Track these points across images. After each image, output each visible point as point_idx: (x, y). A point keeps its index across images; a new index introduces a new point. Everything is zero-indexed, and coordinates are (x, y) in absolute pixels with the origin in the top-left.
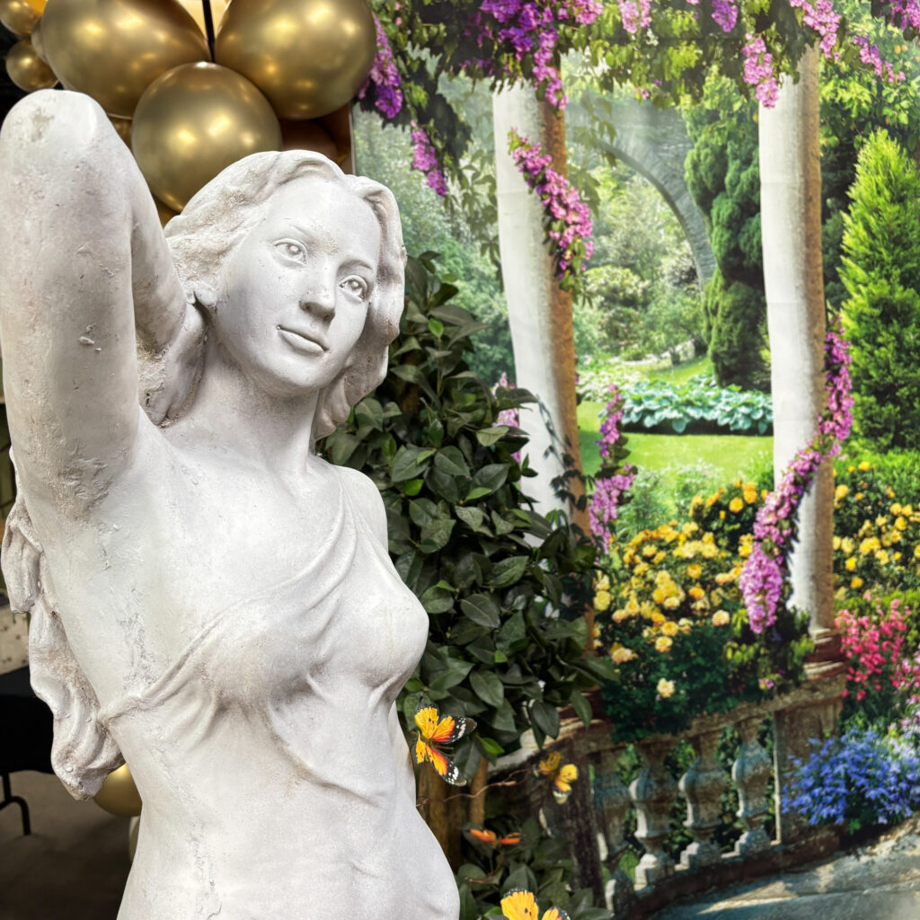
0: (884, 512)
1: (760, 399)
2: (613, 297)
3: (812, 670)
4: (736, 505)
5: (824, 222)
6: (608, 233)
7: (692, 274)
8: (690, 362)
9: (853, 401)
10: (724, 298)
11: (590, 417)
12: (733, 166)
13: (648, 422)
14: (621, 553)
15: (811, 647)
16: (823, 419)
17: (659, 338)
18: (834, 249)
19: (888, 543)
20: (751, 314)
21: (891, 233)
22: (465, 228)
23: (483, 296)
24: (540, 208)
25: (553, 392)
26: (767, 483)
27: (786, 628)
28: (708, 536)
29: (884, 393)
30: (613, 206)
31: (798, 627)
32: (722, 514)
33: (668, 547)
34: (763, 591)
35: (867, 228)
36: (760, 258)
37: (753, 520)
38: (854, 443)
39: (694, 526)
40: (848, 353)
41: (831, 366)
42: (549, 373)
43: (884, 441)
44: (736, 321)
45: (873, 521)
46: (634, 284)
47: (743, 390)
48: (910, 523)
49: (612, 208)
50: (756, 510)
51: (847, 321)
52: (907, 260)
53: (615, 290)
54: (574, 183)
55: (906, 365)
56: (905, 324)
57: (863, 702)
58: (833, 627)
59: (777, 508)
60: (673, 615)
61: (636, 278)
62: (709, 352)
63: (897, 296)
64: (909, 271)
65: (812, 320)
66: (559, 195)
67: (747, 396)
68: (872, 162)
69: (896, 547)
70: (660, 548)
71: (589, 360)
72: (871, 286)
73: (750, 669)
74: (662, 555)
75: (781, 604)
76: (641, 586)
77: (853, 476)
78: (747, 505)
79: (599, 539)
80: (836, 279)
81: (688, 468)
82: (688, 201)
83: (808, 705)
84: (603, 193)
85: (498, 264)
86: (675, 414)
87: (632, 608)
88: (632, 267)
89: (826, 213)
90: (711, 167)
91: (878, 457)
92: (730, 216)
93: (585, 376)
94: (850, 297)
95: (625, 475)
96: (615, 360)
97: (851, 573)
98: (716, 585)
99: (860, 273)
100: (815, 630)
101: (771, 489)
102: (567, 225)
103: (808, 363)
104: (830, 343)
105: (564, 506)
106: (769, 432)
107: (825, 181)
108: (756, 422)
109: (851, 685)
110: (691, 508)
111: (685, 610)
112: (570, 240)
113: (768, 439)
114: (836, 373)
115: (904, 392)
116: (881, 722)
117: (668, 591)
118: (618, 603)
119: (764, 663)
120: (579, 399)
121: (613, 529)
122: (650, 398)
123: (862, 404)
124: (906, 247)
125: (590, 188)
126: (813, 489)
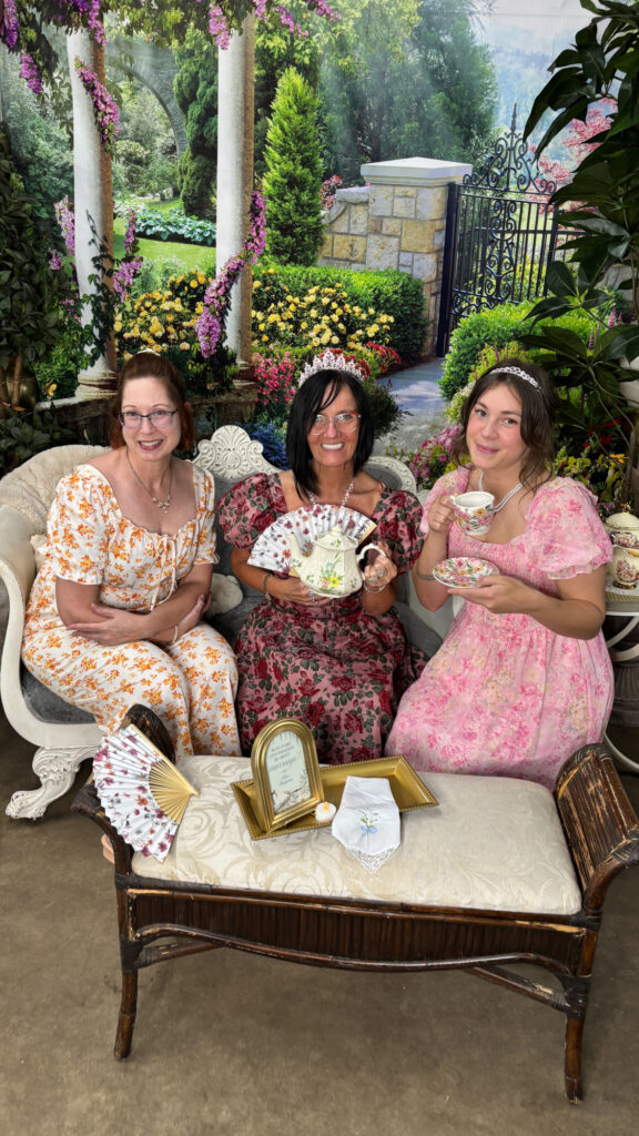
0: (282, 299)
1: (209, 225)
2: (130, 159)
3: (237, 384)
4: (194, 284)
5: (256, 123)
6: (128, 121)
7: (173, 149)
8: (171, 200)
9: (266, 232)
10: (191, 164)
11: (120, 227)
12: (202, 85)
13: (149, 232)
14: (133, 304)
15: (237, 370)
16: (248, 242)
17: (154, 184)
18: (262, 140)
19: (285, 318)
20: (207, 176)
21: (296, 133)
22: (51, 112)
23: (57, 151)
24: (91, 103)
25: (99, 210)
26: (212, 273)
27: (222, 358)
28: (178, 300)
29: (286, 229)
30: (130, 105)
31: (229, 358)
32: (186, 288)
33: (158, 303)
34: (208, 334)
35: (282, 128)
36: (216, 142)
37: (204, 294)
38: (265, 257)
39: (170, 293)
40: (265, 203)
41: (254, 210)
42: (98, 199)
43: (284, 258)
44: (198, 179)
45: (276, 304)
46: (142, 152)
47: (199, 219)
48: (298, 308)
49: (129, 106)
50: (205, 289)
51: (266, 184)
52: (306, 150)
53: (130, 154)
54: (109, 90)
55: (301, 214)
56: (302, 190)
57: (267, 406)
58: (250, 362)
59: (217, 289)
60: (159, 340)
61: (142, 149)
62: (181, 195)
63: (298, 172)
64: (307, 157)
65: (245, 182)
66: (102, 96)
67: (201, 223)
68: (286, 88)
69: (290, 321)
70: (154, 304)
71: (119, 194)
72: (283, 165)
73: (201, 377)
74: (154, 308)
75: (219, 344)
76: (143, 323)
77: (264, 276)
78: (200, 285)
79: (119, 294)
80: (262, 159)
81: (167, 260)
82: (174, 105)
83: (234, 402)
84: (124, 96)
85: (71, 135)
86: (162, 229)
87: (135, 333)
88: (140, 141)
89: (257, 118)
90: (189, 85)
91: (280, 267)
92: (199, 115)
93: (118, 203)
94: (269, 170)
95: (137, 261)
96: (133, 195)
97: (262, 332)
98: (182, 328)
99: (277, 156)
100: (240, 362)
101: (214, 278)
102: (106, 114)
103: (239, 207)
104: (255, 197)
105: (99, 273)
106: (213, 244)
107: (256, 97)
108: (206, 238)
109: (260, 395)
110: (168, 282)
111: (163, 339)
112: (107, 122)
113: (212, 249)
114: (257, 215)
115: (298, 230)
116: (279, 419)
117: (157, 327)
118: (126, 329)
119: (210, 375)
120: (115, 216)
121: (129, 290)
122: (150, 219)
123: (272, 235)
124: (305, 142)
125: (117, 93)
126: (239, 281)
